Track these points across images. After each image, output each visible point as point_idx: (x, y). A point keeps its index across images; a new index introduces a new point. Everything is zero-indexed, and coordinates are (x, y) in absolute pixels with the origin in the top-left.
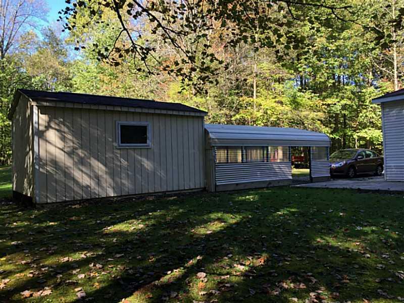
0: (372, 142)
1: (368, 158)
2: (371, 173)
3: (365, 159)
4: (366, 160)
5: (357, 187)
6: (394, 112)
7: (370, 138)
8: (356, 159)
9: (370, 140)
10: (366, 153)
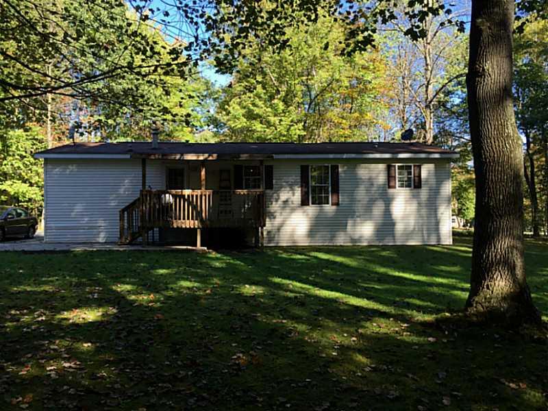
0: (18, 197)
1: (19, 218)
2: (20, 236)
3: (16, 218)
4: (17, 220)
5: (21, 249)
6: (57, 170)
7: (15, 193)
8: (5, 219)
9: (14, 195)
10: (16, 212)
